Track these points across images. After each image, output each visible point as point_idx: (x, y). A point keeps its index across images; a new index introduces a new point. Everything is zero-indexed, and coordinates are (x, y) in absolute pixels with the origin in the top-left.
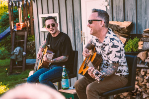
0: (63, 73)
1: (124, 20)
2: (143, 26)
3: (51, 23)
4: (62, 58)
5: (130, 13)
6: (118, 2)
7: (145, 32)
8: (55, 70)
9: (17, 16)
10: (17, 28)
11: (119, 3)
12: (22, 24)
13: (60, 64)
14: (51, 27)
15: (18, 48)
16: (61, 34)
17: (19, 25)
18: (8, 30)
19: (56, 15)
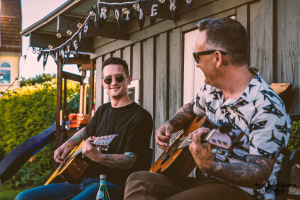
1: (275, 80)
3: (116, 72)
6: (260, 42)
10: (71, 123)
11: (264, 43)
12: (81, 117)
14: (113, 83)
17: (75, 118)
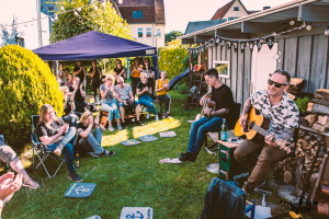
0: (223, 126)
1: (296, 76)
2: (317, 85)
4: (223, 110)
5: (304, 71)
6: (290, 57)
7: (318, 93)
8: (215, 122)
9: (197, 58)
10: (196, 69)
12: (199, 66)
13: (222, 115)
15: (194, 88)
16: (224, 86)
18: (188, 71)
19: (228, 62)
